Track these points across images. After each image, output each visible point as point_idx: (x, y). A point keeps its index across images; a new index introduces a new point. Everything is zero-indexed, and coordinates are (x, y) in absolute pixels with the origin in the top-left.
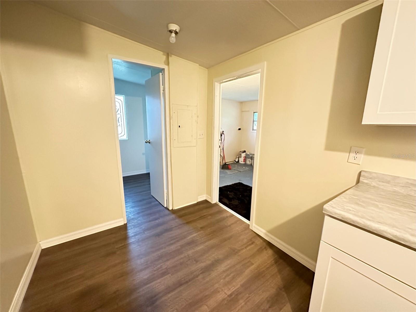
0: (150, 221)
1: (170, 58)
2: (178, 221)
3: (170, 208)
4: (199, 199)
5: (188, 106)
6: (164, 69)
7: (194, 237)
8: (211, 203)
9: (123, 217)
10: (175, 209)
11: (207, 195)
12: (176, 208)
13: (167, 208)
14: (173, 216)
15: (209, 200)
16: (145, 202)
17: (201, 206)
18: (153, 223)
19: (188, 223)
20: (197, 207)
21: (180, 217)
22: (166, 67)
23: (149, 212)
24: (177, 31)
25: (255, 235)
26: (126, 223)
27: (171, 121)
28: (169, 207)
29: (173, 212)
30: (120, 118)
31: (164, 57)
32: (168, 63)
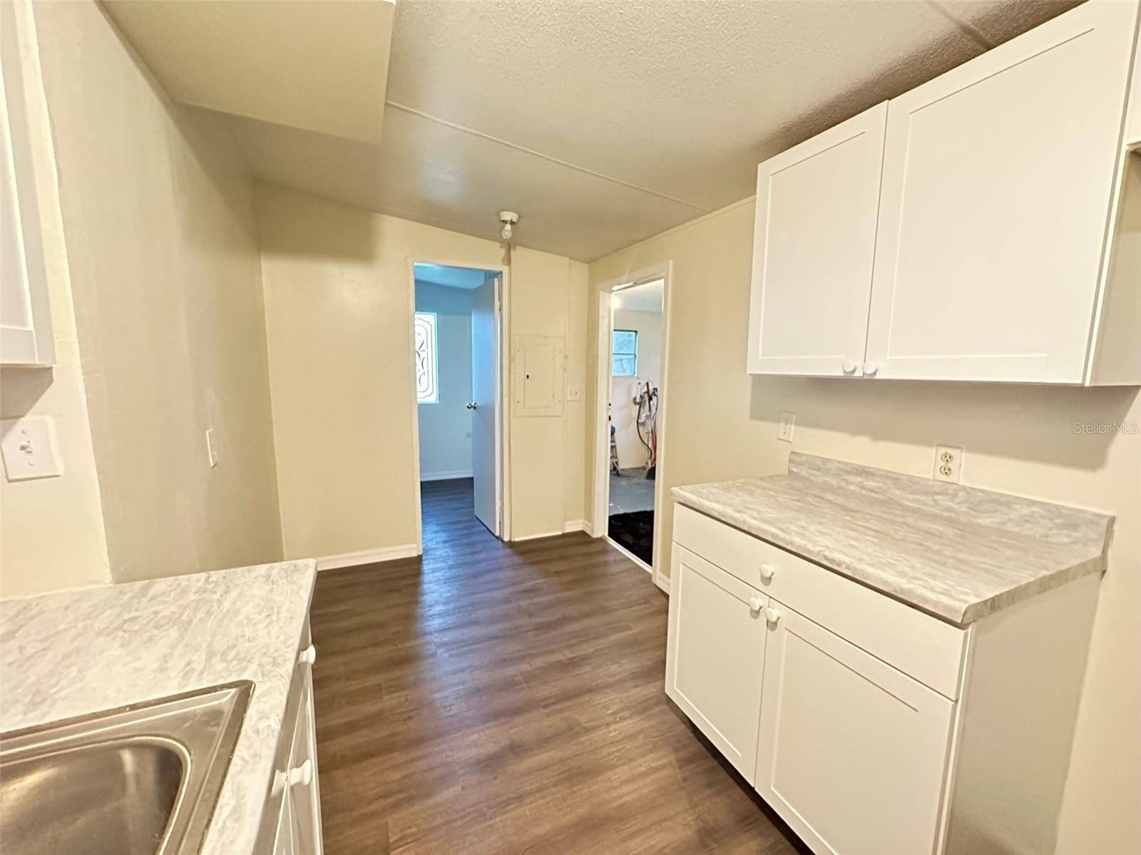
0: (464, 555)
1: (512, 252)
2: (517, 559)
3: (506, 539)
4: (566, 527)
5: (546, 337)
6: (501, 273)
7: (538, 584)
8: (590, 536)
9: (415, 542)
10: (514, 542)
11: (586, 522)
12: (517, 539)
13: (499, 539)
14: (508, 551)
15: (589, 532)
16: (460, 526)
17: (569, 540)
18: (468, 559)
19: (533, 564)
20: (559, 541)
21: (522, 553)
22: (505, 269)
23: (465, 541)
24: (514, 220)
25: (658, 591)
26: (420, 553)
27: (512, 365)
28: (503, 535)
29: (511, 544)
30: (426, 359)
31: (503, 252)
32: (508, 261)
